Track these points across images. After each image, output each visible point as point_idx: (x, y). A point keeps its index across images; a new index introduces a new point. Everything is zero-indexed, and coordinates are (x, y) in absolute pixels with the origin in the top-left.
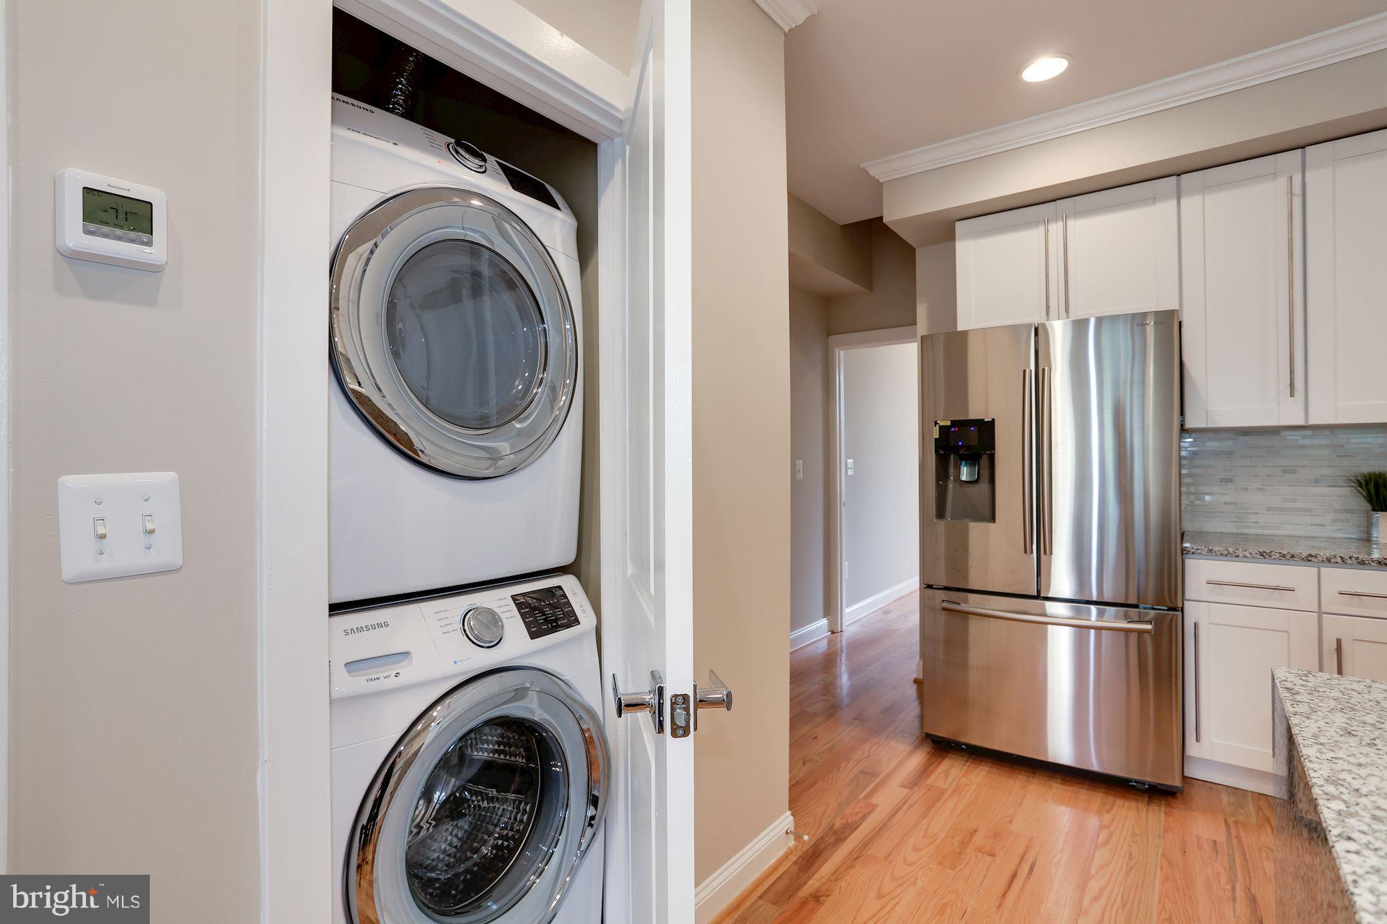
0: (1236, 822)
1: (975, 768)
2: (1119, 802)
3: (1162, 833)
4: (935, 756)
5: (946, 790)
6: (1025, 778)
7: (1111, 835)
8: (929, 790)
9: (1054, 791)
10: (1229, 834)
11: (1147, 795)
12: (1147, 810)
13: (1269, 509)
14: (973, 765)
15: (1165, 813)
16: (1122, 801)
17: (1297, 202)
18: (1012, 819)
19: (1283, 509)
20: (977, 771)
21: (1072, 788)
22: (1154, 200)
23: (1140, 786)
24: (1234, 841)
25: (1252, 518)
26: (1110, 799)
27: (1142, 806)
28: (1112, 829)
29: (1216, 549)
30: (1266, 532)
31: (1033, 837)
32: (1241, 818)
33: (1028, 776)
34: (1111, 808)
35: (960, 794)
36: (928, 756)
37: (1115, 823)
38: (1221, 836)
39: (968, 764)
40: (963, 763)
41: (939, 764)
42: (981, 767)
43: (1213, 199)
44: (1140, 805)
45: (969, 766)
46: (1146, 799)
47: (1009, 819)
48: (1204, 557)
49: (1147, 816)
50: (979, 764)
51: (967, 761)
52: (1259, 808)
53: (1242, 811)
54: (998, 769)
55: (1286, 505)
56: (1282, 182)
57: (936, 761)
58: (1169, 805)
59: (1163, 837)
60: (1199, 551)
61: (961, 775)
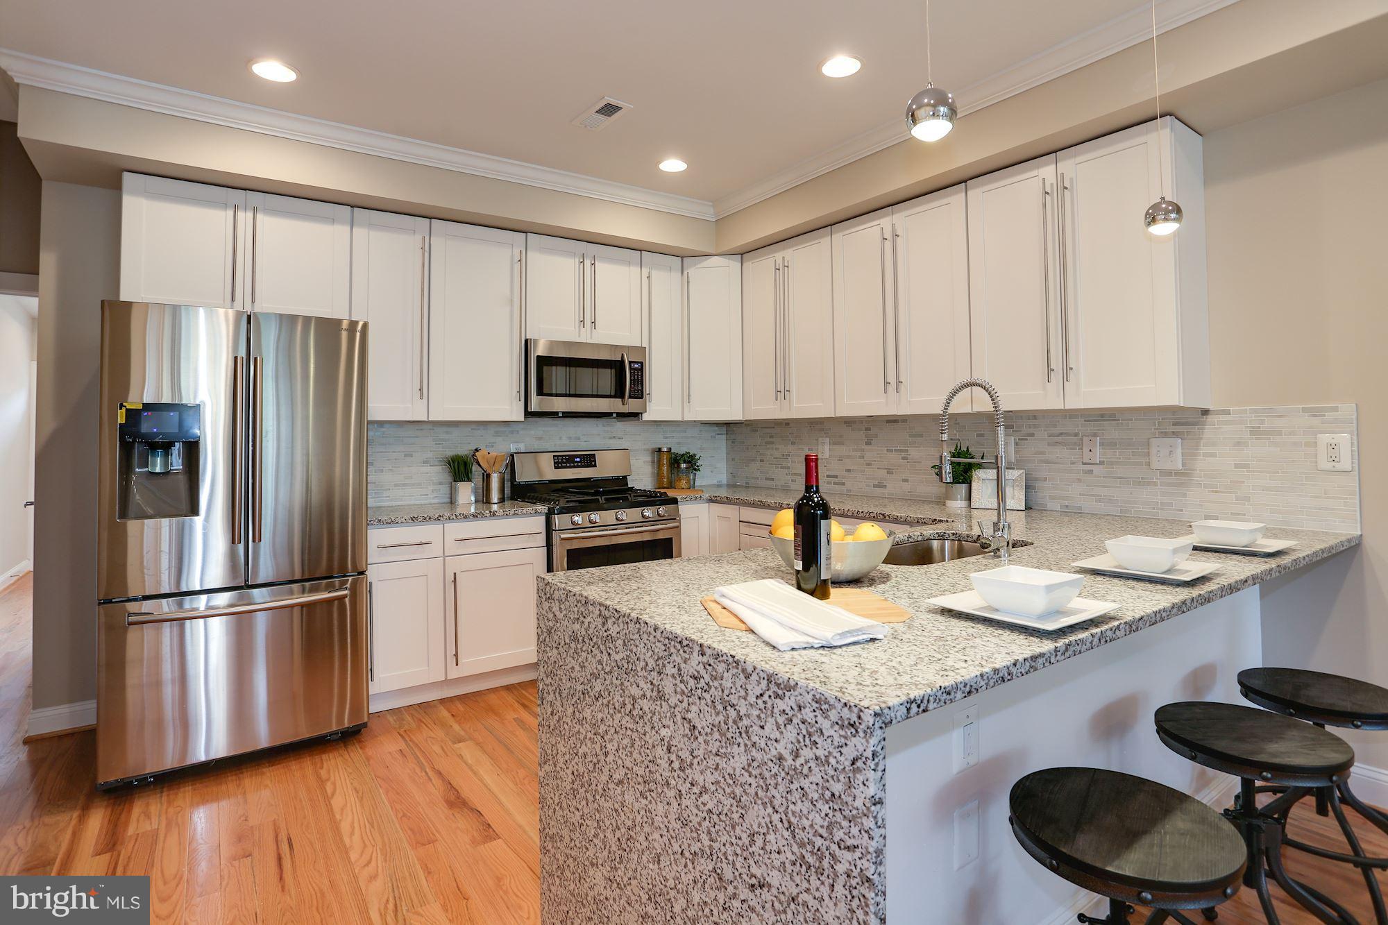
0: (405, 731)
1: (177, 794)
2: (325, 757)
3: (367, 763)
4: (119, 805)
5: (158, 829)
6: (234, 778)
7: (334, 784)
8: (136, 840)
9: (269, 775)
10: (405, 740)
11: (340, 742)
12: (348, 752)
13: (396, 485)
14: (171, 792)
15: (361, 748)
16: (327, 755)
17: (427, 255)
18: (247, 817)
19: (404, 485)
20: (180, 795)
21: (282, 765)
22: (333, 221)
23: (335, 737)
24: (411, 744)
25: (386, 494)
26: (317, 759)
27: (343, 751)
28: (332, 778)
29: (384, 519)
30: (394, 504)
31: (274, 820)
32: (406, 727)
33: (236, 775)
34: (322, 763)
35: (177, 824)
36: (109, 810)
37: (332, 774)
38: (403, 745)
39: (165, 794)
40: (159, 795)
41: (130, 811)
42: (182, 790)
43: (376, 235)
44: (341, 752)
45: (168, 795)
46: (342, 745)
47: (243, 818)
48: (376, 527)
49: (350, 757)
50: (179, 788)
51: (162, 792)
52: (412, 716)
53: (405, 722)
54: (201, 783)
55: (407, 481)
56: (419, 237)
57: (123, 809)
58: (360, 741)
59: (369, 764)
60: (372, 522)
61: (165, 807)
